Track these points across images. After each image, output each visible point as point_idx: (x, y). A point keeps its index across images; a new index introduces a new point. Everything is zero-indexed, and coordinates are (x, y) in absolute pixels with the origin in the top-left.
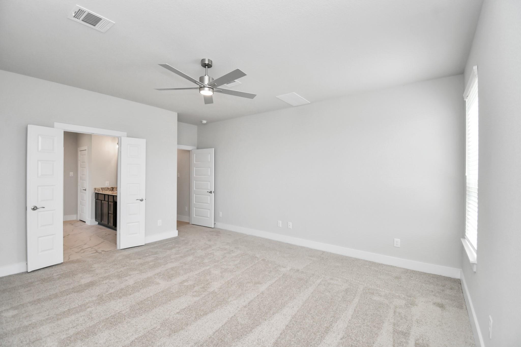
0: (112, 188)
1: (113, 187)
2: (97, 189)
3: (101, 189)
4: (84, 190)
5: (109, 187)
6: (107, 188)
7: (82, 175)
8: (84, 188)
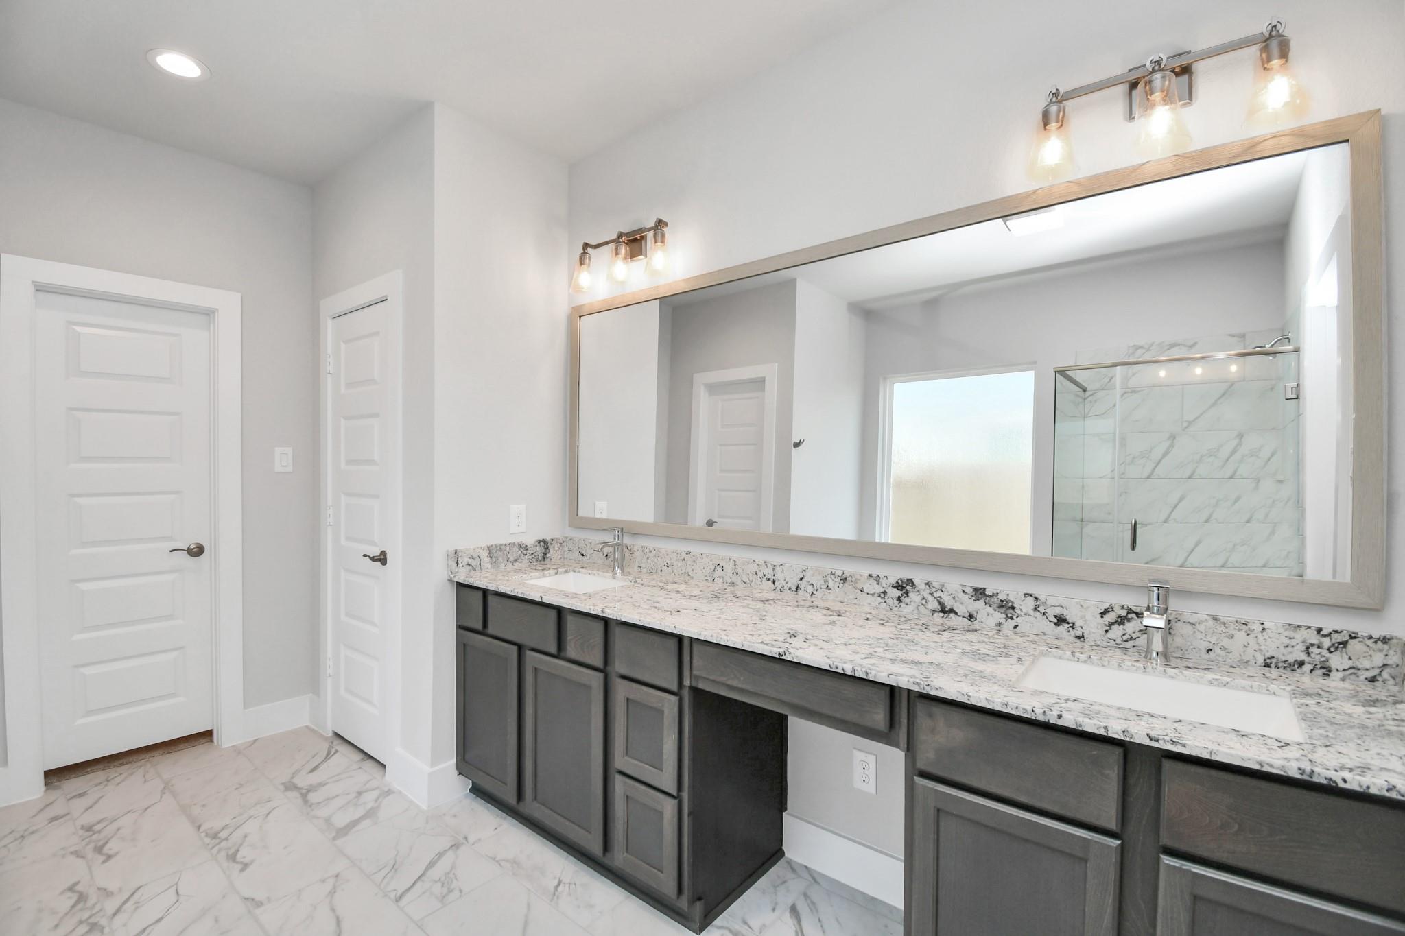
0: (539, 542)
1: (548, 538)
2: (466, 560)
3: (484, 554)
4: (373, 559)
5: (530, 540)
6: (516, 549)
7: (349, 462)
8: (373, 543)
